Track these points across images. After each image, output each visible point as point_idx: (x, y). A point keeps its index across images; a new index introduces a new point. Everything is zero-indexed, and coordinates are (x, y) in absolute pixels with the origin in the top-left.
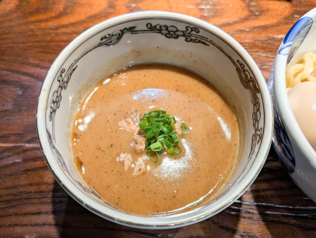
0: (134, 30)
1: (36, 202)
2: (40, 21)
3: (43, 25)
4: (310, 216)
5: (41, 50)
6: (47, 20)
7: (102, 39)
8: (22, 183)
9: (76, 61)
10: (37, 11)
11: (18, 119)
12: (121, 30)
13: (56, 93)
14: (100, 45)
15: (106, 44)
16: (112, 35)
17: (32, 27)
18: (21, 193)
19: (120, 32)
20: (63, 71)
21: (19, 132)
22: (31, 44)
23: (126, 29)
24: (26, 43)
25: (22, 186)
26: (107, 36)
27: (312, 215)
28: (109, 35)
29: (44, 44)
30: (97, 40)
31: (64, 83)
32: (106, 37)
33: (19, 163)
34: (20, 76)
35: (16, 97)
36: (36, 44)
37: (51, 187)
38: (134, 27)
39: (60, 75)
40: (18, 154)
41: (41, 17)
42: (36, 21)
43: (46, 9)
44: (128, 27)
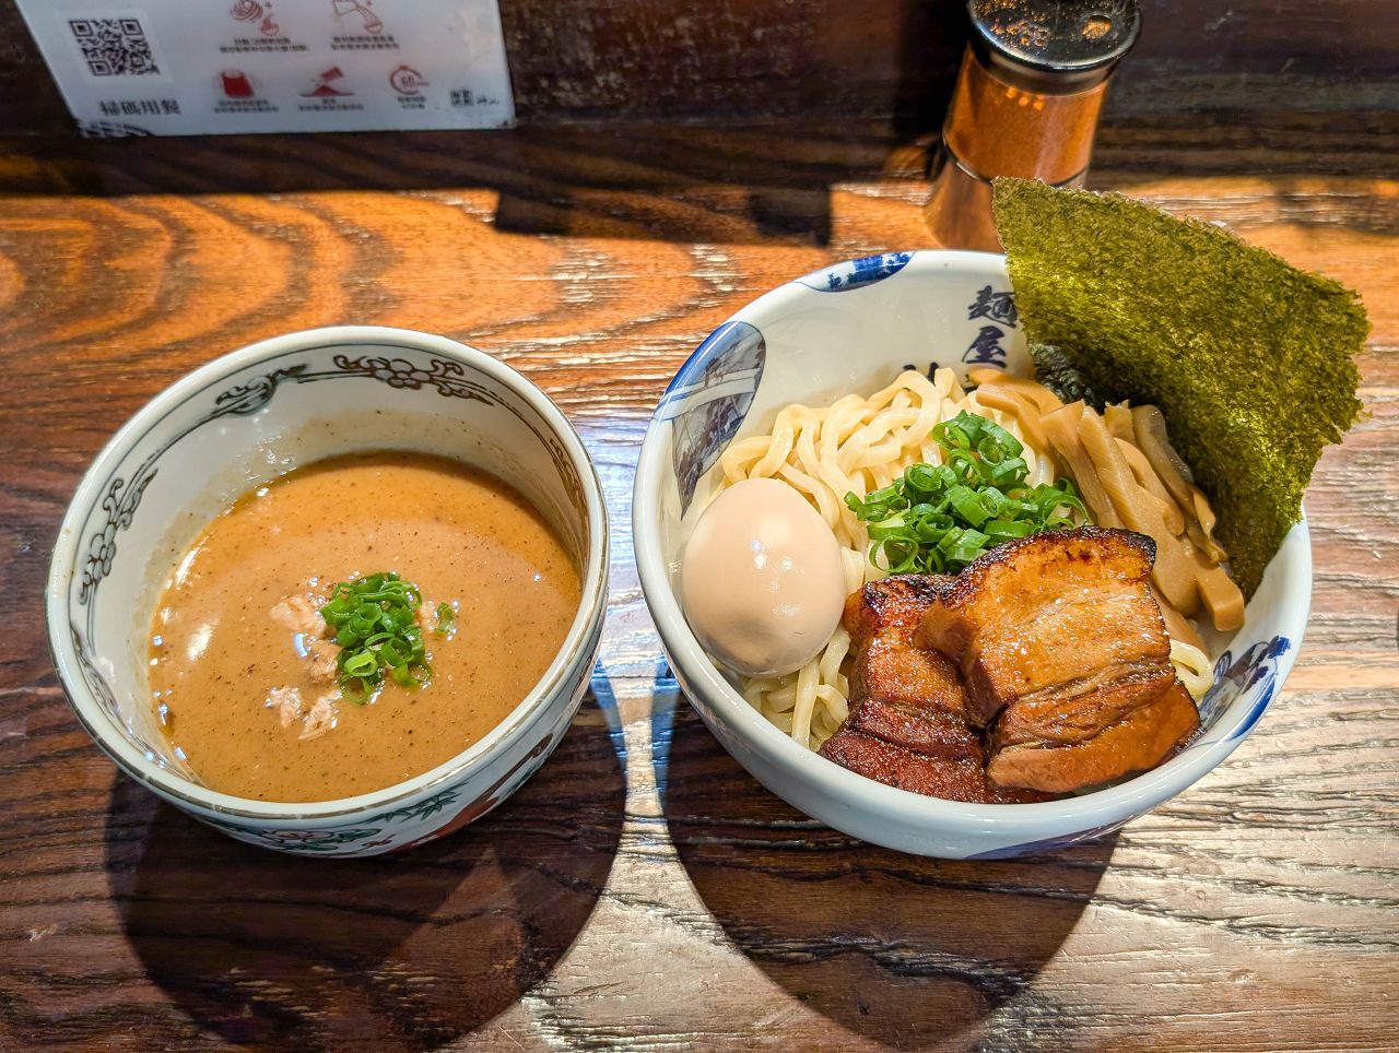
0: (305, 372)
1: (60, 841)
2: (88, 340)
3: (95, 350)
4: (812, 845)
5: (87, 423)
6: (107, 337)
7: (219, 400)
8: (22, 795)
9: (154, 458)
10: (80, 310)
11: (17, 621)
12: (268, 377)
13: (99, 538)
14: (215, 415)
15: (233, 411)
16: (246, 388)
17: (62, 357)
18: (21, 818)
19: (267, 381)
20: (117, 484)
21: (18, 658)
22: (60, 408)
23: (280, 371)
24: (44, 404)
25: (23, 801)
26: (234, 392)
27: (817, 843)
28: (238, 389)
29: (98, 407)
30: (207, 403)
31: (122, 513)
32: (229, 396)
33: (18, 741)
34: (26, 501)
35: (12, 560)
36: (76, 406)
37: (105, 801)
38: (303, 367)
39: (110, 495)
40: (16, 716)
41: (90, 326)
42: (75, 341)
43: (106, 303)
44: (285, 367)
